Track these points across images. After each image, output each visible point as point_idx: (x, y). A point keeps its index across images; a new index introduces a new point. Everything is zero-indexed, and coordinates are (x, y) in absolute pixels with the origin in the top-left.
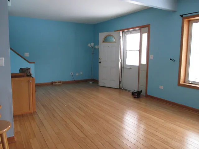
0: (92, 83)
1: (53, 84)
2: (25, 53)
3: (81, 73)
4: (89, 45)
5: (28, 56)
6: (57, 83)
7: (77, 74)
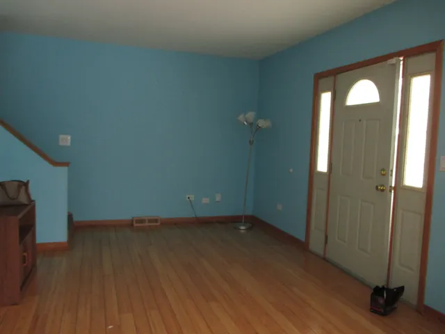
0: (248, 229)
1: (135, 225)
2: (61, 137)
3: (218, 198)
4: (241, 117)
5: (69, 144)
6: (147, 224)
7: (205, 200)
